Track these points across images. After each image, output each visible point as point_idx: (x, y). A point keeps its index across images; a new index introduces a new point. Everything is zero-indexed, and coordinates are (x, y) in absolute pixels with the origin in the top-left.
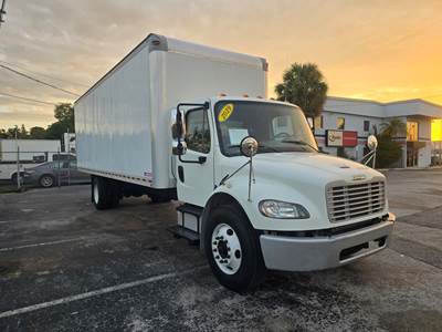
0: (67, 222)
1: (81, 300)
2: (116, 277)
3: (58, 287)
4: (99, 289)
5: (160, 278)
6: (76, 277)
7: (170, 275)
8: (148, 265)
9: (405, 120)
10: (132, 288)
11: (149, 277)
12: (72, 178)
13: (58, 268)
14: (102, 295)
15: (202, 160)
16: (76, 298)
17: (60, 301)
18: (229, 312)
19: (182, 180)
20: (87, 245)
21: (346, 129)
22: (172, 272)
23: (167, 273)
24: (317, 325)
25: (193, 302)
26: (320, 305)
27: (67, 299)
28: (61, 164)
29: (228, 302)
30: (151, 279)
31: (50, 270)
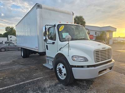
0: (9, 62)
1: (13, 87)
2: (24, 79)
3: (6, 83)
4: (19, 83)
5: (38, 78)
6: (12, 79)
7: (41, 78)
8: (34, 75)
9: (106, 32)
10: (29, 82)
11: (35, 78)
12: (11, 49)
13: (6, 77)
14: (20, 85)
15: (54, 43)
16: (11, 86)
17: (6, 87)
18: (60, 88)
19: (48, 49)
20: (15, 69)
21: (91, 34)
22: (42, 77)
23: (40, 77)
24: (86, 91)
25: (48, 86)
26: (86, 85)
27: (9, 87)
28: (7, 45)
29: (59, 85)
30: (36, 79)
31: (3, 77)
